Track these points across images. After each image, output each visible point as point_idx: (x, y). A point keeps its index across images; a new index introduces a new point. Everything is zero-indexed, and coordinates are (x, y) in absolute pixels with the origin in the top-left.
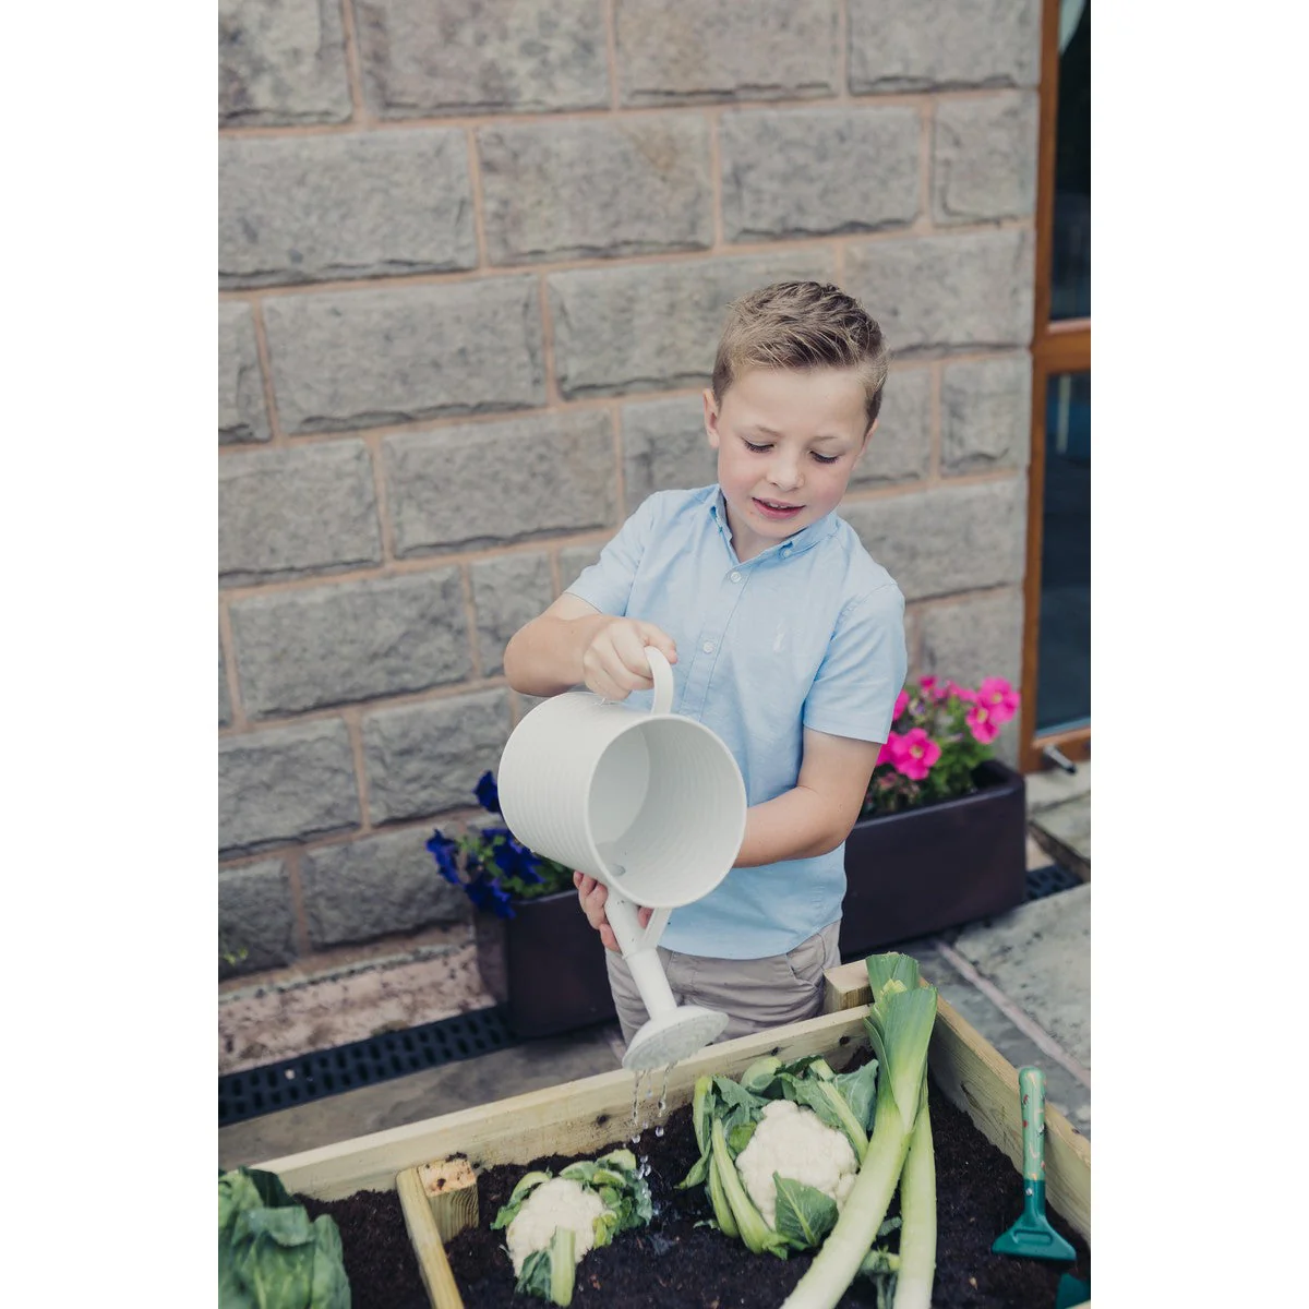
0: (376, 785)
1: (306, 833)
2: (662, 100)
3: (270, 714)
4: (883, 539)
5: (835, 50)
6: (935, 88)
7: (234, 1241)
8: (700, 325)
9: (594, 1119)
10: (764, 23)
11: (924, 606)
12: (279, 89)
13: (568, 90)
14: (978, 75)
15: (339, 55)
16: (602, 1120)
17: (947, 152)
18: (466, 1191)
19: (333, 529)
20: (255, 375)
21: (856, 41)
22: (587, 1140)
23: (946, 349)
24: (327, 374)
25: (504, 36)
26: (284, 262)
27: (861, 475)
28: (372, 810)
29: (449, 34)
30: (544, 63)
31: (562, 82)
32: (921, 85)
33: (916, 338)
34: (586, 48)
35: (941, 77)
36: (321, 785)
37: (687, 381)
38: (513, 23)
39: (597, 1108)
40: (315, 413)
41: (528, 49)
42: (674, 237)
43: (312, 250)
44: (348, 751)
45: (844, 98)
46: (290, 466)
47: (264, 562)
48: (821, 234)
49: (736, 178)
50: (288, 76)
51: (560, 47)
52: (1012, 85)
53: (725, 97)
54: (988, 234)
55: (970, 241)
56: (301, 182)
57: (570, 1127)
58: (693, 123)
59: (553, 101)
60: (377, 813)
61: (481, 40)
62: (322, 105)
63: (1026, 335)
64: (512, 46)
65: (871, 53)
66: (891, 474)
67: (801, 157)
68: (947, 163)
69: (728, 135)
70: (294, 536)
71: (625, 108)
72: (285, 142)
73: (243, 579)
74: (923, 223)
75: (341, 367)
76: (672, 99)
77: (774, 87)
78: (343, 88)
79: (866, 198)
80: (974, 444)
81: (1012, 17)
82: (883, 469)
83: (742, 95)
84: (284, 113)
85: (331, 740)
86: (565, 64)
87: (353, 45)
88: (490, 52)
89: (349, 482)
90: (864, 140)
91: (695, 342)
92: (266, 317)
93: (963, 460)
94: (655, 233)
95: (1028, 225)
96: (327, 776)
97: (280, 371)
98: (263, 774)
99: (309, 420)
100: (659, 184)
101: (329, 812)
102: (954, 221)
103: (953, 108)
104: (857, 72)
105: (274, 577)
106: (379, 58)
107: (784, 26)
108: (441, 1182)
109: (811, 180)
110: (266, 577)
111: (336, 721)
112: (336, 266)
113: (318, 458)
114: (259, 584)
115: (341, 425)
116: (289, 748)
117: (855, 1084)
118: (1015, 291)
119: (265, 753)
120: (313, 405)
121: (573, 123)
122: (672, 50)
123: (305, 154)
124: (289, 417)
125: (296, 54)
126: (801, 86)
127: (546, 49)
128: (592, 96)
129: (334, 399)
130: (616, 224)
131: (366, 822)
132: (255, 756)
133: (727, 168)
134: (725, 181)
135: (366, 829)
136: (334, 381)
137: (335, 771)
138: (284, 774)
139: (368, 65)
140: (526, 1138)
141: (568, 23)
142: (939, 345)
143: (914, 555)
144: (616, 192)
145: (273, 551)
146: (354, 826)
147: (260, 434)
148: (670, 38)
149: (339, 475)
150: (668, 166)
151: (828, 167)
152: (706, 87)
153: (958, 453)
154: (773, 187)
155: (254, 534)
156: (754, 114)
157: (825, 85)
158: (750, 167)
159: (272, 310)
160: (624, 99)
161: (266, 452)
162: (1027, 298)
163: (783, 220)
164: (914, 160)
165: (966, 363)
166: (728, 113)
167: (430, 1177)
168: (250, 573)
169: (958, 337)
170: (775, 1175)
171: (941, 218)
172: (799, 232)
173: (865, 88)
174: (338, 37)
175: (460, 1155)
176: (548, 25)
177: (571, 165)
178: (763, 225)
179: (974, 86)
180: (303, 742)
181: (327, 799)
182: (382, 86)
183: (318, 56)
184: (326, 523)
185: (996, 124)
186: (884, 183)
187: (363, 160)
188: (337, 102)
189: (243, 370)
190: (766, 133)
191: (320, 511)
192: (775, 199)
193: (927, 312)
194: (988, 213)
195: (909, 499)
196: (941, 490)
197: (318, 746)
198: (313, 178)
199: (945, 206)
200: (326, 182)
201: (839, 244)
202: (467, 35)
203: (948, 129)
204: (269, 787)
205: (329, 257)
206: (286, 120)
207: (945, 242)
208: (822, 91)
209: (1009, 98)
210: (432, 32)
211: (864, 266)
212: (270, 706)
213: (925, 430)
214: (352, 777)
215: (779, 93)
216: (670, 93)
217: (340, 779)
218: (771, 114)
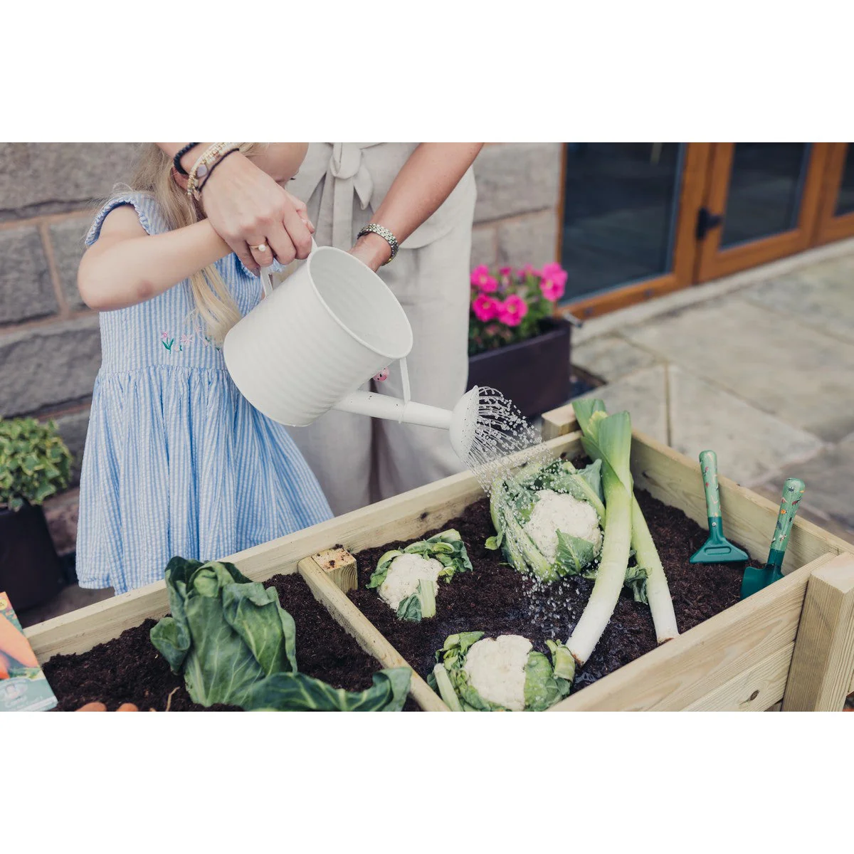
7: (225, 605)
9: (419, 516)
16: (424, 516)
18: (350, 566)
22: (415, 530)
39: (420, 509)
47: (71, 194)
57: (406, 522)
70: (91, 175)
73: (56, 207)
98: (84, 348)
105: (81, 205)
108: (332, 563)
110: (74, 206)
114: (68, 211)
117: (590, 475)
119: (85, 334)
132: (79, 336)
140: (378, 532)
143: (496, 188)
145: (77, 186)
155: (62, 173)
167: (324, 560)
168: (61, 202)
170: (558, 532)
175: (337, 547)
184: (114, 165)
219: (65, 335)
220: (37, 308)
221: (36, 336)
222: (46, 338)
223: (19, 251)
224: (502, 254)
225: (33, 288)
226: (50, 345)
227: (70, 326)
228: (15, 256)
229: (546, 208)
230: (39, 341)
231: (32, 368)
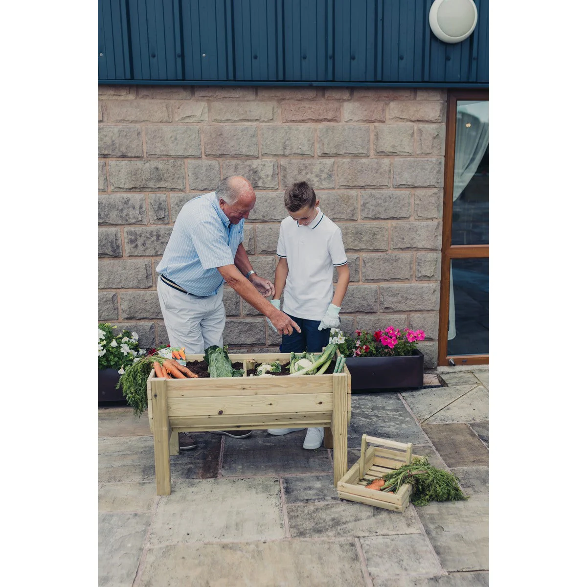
0: (270, 335)
1: (253, 344)
2: (347, 187)
3: (248, 315)
4: (398, 294)
5: (390, 178)
6: (415, 187)
8: (353, 238)
10: (372, 171)
11: (411, 313)
12: (263, 183)
13: (325, 185)
14: (426, 185)
15: (276, 176)
17: (418, 202)
19: (266, 275)
20: (253, 240)
21: (394, 176)
23: (418, 249)
24: (267, 242)
25: (312, 173)
26: (261, 217)
27: (393, 277)
28: (268, 341)
29: (300, 173)
30: (320, 179)
31: (324, 183)
32: (410, 186)
33: (409, 245)
34: (330, 176)
35: (416, 185)
36: (257, 333)
37: (350, 251)
38: (314, 170)
40: (264, 250)
41: (317, 176)
42: (348, 218)
43: (267, 215)
44: (264, 326)
45: (392, 189)
46: (258, 260)
48: (385, 219)
49: (364, 205)
50: (266, 180)
51: (324, 176)
52: (435, 187)
53: (362, 187)
54: (429, 222)
55: (424, 223)
56: (266, 201)
58: (353, 192)
59: (322, 187)
60: (269, 342)
61: (307, 174)
62: (272, 186)
63: (440, 248)
64: (313, 175)
65: (398, 179)
66: (401, 278)
67: (379, 202)
68: (418, 204)
69: (362, 195)
71: (338, 189)
72: (264, 193)
74: (412, 218)
75: (271, 240)
76: (349, 187)
77: (374, 185)
78: (277, 183)
79: (396, 211)
80: (424, 273)
81: (435, 172)
82: (399, 277)
83: (366, 187)
84: (265, 187)
85: (261, 323)
86: (325, 179)
87: (280, 174)
88: (308, 176)
89: (270, 265)
90: (396, 198)
91: (352, 242)
92: (256, 228)
93: (421, 277)
94: (343, 216)
95: (441, 220)
96: (259, 331)
97: (258, 240)
98: (245, 328)
99: (263, 251)
100: (345, 206)
101: (259, 340)
102: (420, 218)
103: (419, 192)
104: (395, 183)
106: (284, 177)
107: (377, 172)
109: (382, 207)
111: (262, 319)
112: (272, 219)
113: (264, 259)
115: (269, 253)
116: (252, 323)
118: (436, 236)
119: (247, 324)
120: (264, 248)
121: (326, 191)
122: (350, 177)
123: (267, 195)
124: (259, 250)
125: (268, 176)
126: (380, 186)
127: (321, 176)
128: (331, 186)
129: (268, 247)
130: (335, 214)
131: (267, 344)
132: (244, 324)
133: (362, 203)
134: (362, 206)
135: (267, 346)
136: (269, 243)
137: (261, 331)
138: (250, 329)
139: (282, 178)
141: (326, 171)
142: (415, 247)
143: (407, 299)
144: (335, 207)
146: (264, 344)
147: (253, 253)
148: (349, 174)
149: (268, 264)
150: (347, 202)
151: (387, 204)
152: (358, 185)
153: (420, 275)
154: (373, 208)
156: (369, 191)
157: (387, 186)
158: (367, 203)
159: (258, 227)
160: (338, 187)
161: (254, 257)
162: (440, 238)
163: (375, 215)
164: (409, 204)
165: (423, 253)
166: (363, 191)
169: (420, 246)
171: (417, 217)
172: (379, 218)
173: (396, 187)
174: (277, 172)
176: (322, 171)
177: (324, 201)
178: (370, 216)
179: (425, 187)
180: (255, 322)
181: (259, 337)
182: (285, 182)
183: (272, 176)
185: (431, 196)
186: (401, 208)
187: (280, 197)
188: (275, 185)
189: (250, 239)
190: (372, 196)
191: (263, 271)
192: (373, 210)
193: (412, 239)
194: (429, 217)
195: (406, 285)
196: (415, 284)
197: (258, 324)
198: (268, 201)
199: (417, 214)
200: (271, 201)
201: (389, 222)
202: (304, 173)
203: (418, 197)
204: (247, 332)
205: (270, 217)
206: (265, 189)
207: (417, 223)
208: (386, 187)
209: (435, 190)
210: (296, 172)
211: (395, 227)
212: (248, 313)
213: (411, 268)
214: (265, 333)
215: (376, 187)
216: (349, 186)
217: (262, 333)
218: (373, 191)
219: (240, 323)
220: (233, 313)
221: (232, 321)
222: (235, 323)
223: (232, 295)
224: (411, 326)
225: (234, 307)
226: (236, 325)
227: (242, 320)
228: (230, 296)
229: (432, 310)
230: (232, 323)
231: (229, 331)
